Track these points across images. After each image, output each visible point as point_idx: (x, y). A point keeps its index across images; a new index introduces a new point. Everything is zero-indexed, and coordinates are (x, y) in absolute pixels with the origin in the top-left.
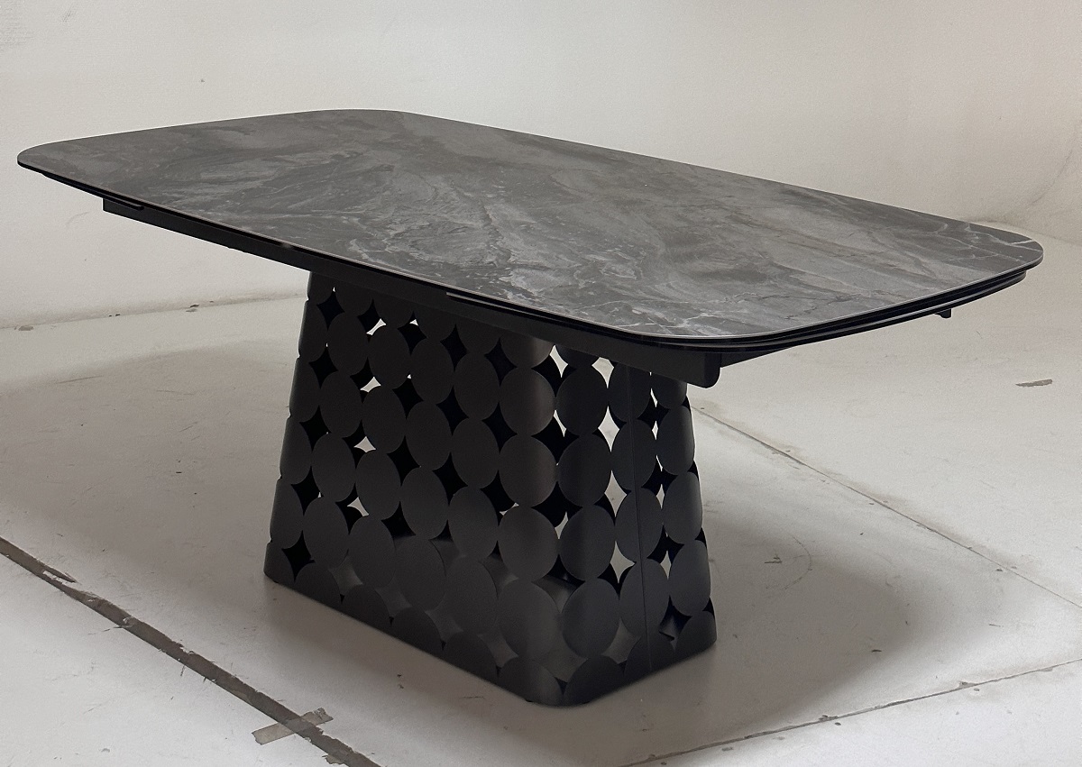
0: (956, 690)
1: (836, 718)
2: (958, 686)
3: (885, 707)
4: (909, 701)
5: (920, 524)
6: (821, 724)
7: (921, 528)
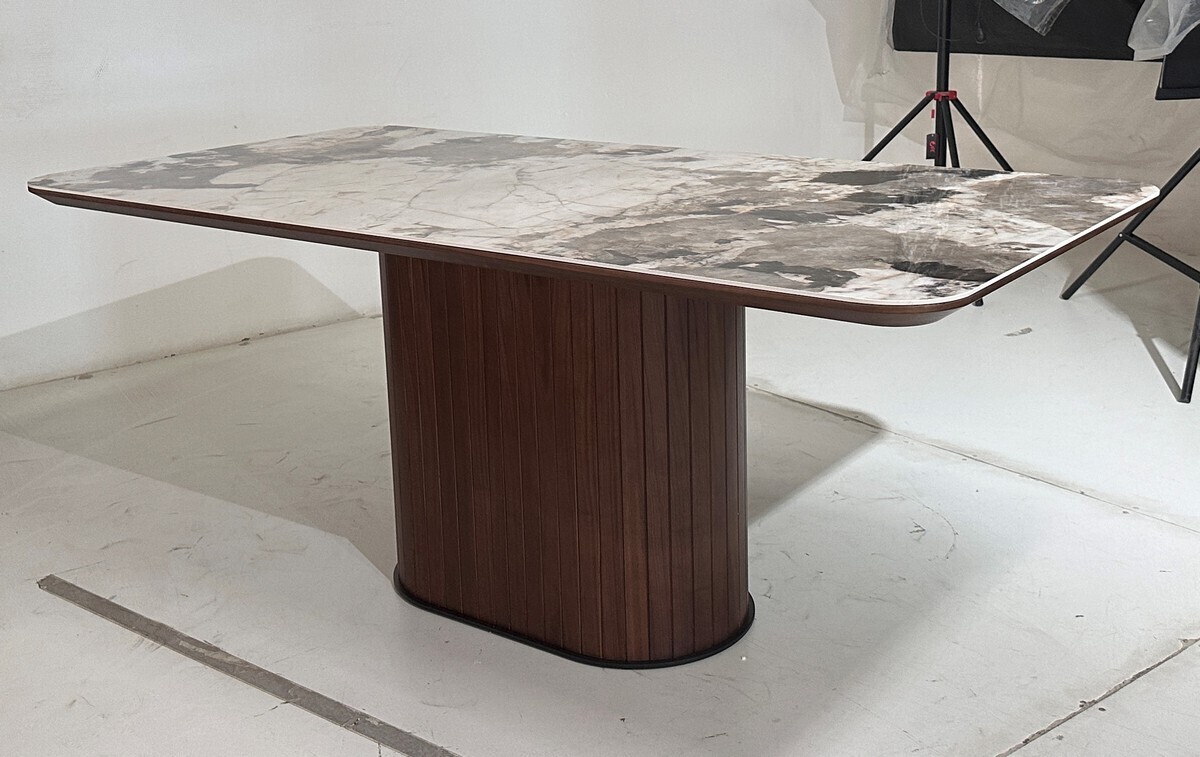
0: (1183, 649)
1: (1095, 702)
2: (1181, 645)
3: (1132, 681)
4: (1148, 670)
5: (1022, 475)
6: (1085, 712)
7: (1025, 478)
